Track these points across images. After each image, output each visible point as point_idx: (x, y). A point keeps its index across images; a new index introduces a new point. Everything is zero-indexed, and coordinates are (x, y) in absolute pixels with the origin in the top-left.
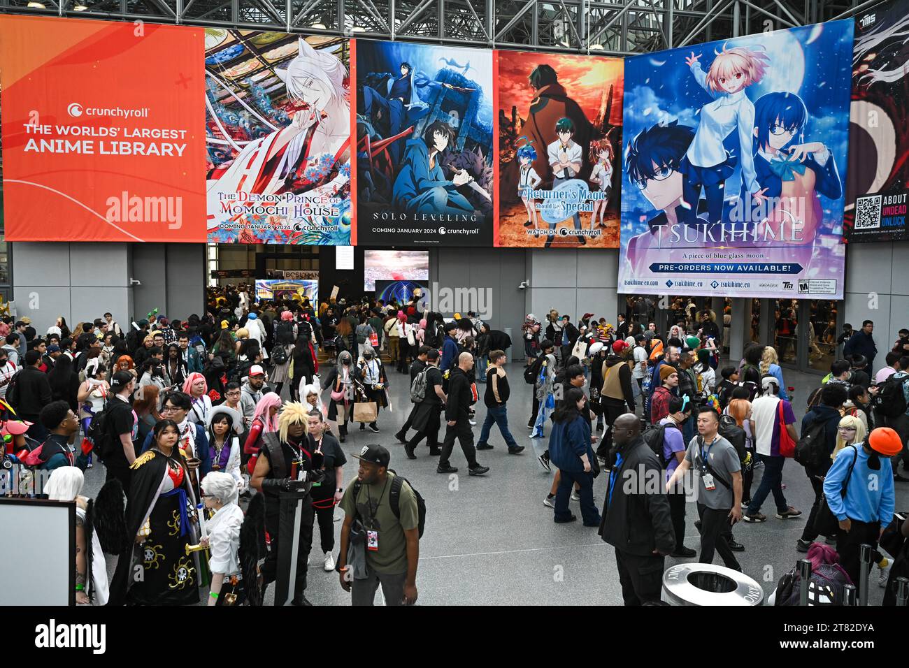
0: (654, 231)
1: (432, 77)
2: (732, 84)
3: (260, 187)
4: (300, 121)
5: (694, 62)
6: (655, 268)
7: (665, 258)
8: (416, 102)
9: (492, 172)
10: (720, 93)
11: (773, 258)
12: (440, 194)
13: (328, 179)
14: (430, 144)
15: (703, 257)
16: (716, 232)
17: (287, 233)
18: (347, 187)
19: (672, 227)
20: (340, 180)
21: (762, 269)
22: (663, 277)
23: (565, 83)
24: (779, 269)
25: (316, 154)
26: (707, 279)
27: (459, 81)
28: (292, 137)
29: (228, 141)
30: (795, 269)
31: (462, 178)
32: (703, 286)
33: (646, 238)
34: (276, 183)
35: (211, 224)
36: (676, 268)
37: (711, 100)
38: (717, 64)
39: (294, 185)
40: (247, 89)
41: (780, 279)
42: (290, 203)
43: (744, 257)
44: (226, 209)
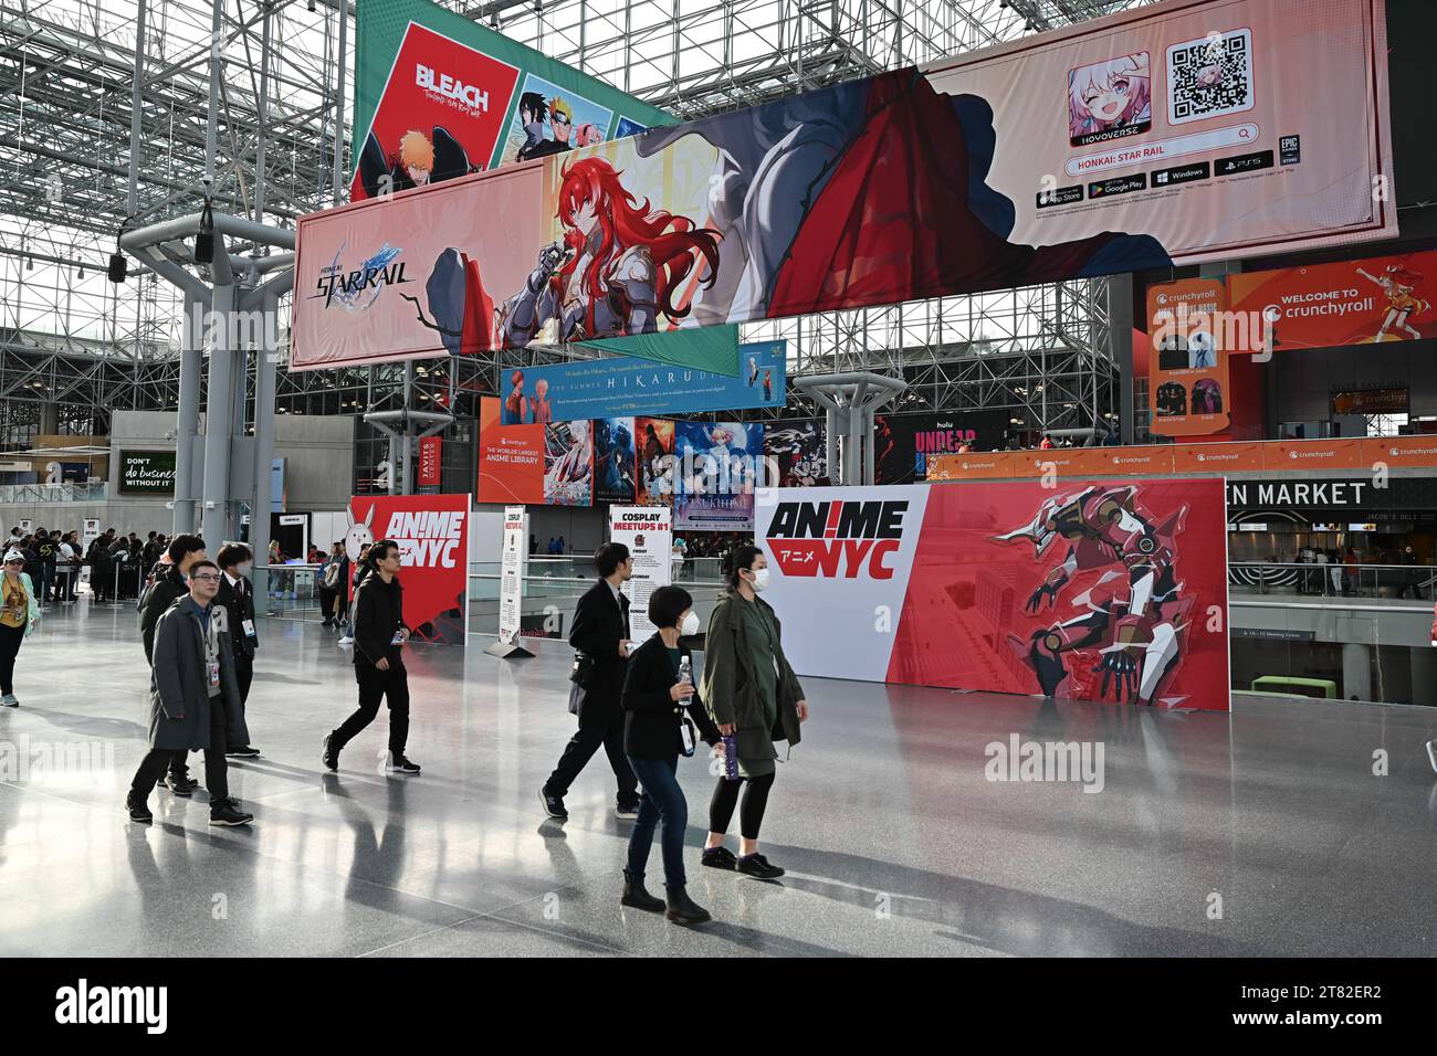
0: (690, 502)
1: (616, 428)
2: (721, 441)
3: (561, 480)
4: (575, 447)
5: (705, 429)
6: (690, 518)
7: (695, 514)
8: (612, 441)
9: (635, 473)
10: (715, 445)
11: (738, 515)
12: (619, 483)
13: (584, 475)
14: (616, 459)
15: (711, 514)
16: (716, 503)
17: (570, 500)
18: (590, 479)
19: (698, 500)
20: (588, 476)
21: (733, 519)
22: (694, 522)
23: (657, 432)
24: (740, 519)
25: (580, 464)
26: (712, 523)
27: (624, 431)
28: (572, 455)
29: (552, 457)
30: (746, 519)
31: (626, 476)
32: (711, 526)
33: (686, 505)
34: (567, 477)
35: (545, 495)
36: (700, 519)
37: (712, 447)
38: (715, 432)
39: (573, 478)
40: (557, 433)
41: (740, 523)
42: (571, 486)
43: (728, 514)
44: (550, 488)
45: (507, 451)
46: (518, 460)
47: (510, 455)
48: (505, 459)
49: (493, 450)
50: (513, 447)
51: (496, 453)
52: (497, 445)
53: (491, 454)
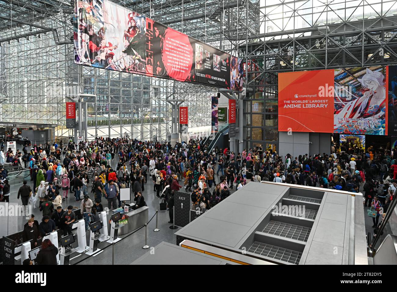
4: (366, 95)
13: (377, 113)
17: (361, 131)
18: (384, 116)
20: (381, 113)
25: (372, 105)
28: (363, 100)
29: (341, 102)
34: (357, 115)
35: (335, 127)
39: (364, 115)
42: (362, 121)
44: (340, 123)
45: (299, 101)
46: (309, 106)
47: (302, 104)
48: (299, 106)
49: (289, 102)
50: (305, 99)
51: (291, 103)
52: (292, 98)
53: (287, 104)
